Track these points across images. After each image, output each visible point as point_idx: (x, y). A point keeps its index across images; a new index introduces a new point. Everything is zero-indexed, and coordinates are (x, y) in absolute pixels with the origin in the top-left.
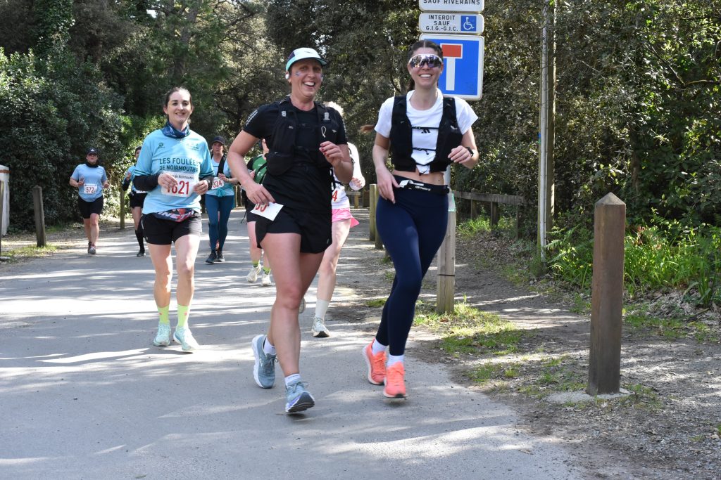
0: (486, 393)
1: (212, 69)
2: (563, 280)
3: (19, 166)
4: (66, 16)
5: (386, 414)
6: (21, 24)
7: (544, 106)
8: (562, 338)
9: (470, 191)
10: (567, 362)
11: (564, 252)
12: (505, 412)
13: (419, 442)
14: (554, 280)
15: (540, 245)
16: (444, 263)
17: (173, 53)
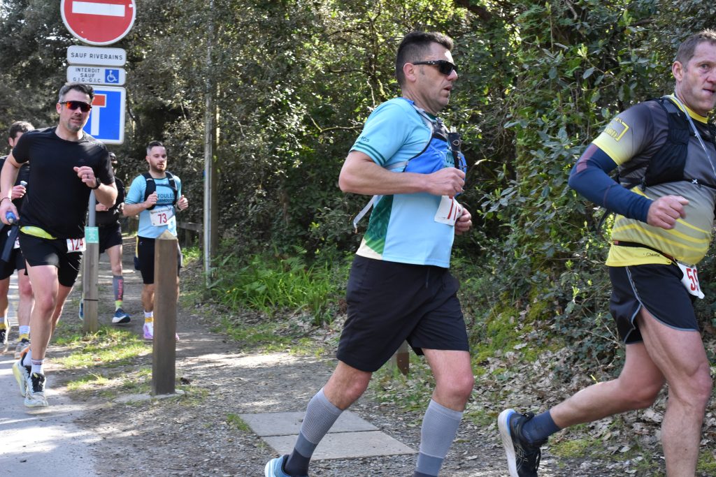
11: (221, 279)
14: (215, 304)
16: (88, 290)
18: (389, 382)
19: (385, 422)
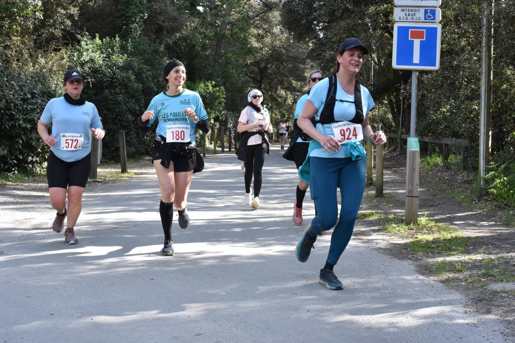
0: (442, 282)
1: (242, 48)
2: (497, 201)
3: (109, 116)
4: (141, 12)
5: (370, 295)
6: (110, 18)
7: (484, 74)
8: (497, 243)
9: (428, 136)
10: (502, 261)
11: (498, 181)
12: (456, 296)
13: (395, 316)
14: (490, 201)
15: (480, 176)
17: (215, 37)
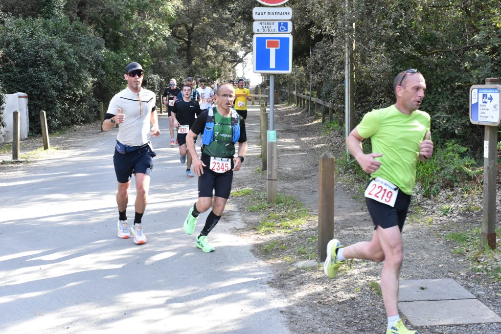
3: (33, 93)
14: (353, 174)
15: (346, 151)
16: (270, 173)
17: (137, 7)
18: (481, 255)
19: (480, 290)
